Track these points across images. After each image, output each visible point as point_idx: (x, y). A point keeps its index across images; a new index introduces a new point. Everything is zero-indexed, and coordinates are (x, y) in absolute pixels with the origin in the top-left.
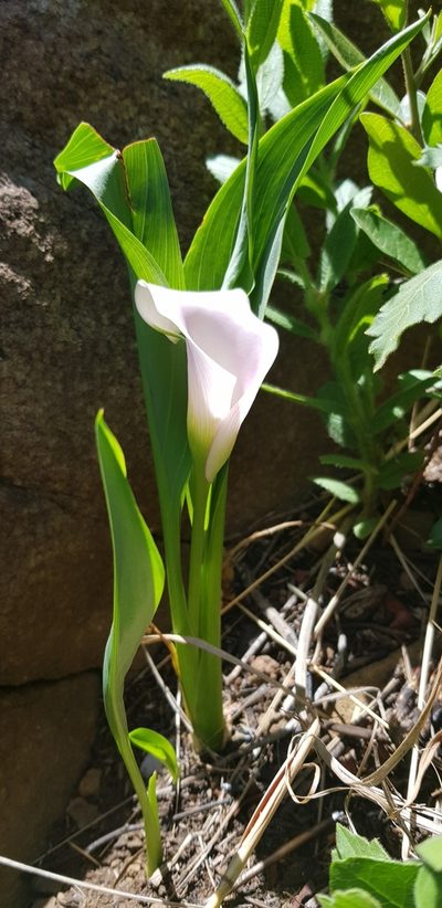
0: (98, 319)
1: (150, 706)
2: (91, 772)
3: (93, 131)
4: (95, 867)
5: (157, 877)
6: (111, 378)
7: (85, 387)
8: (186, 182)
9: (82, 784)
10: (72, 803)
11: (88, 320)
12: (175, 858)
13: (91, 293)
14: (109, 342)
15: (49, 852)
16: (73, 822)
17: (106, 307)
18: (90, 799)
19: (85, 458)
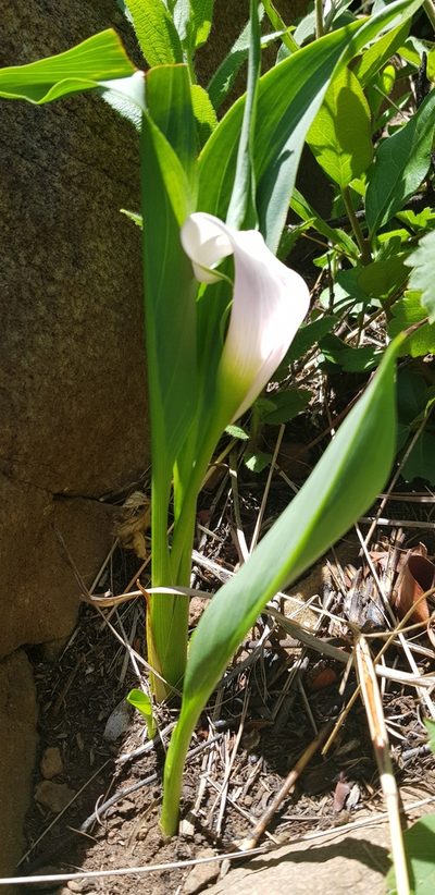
0: (16, 259)
1: (90, 670)
2: (49, 751)
3: (118, 41)
4: (93, 844)
5: (187, 827)
6: (36, 325)
7: (16, 337)
8: (70, 111)
9: (44, 766)
10: (39, 789)
11: (7, 259)
12: (197, 805)
13: (7, 229)
14: (30, 285)
15: (33, 846)
16: (46, 808)
17: (21, 245)
18: (56, 778)
19: (22, 416)
